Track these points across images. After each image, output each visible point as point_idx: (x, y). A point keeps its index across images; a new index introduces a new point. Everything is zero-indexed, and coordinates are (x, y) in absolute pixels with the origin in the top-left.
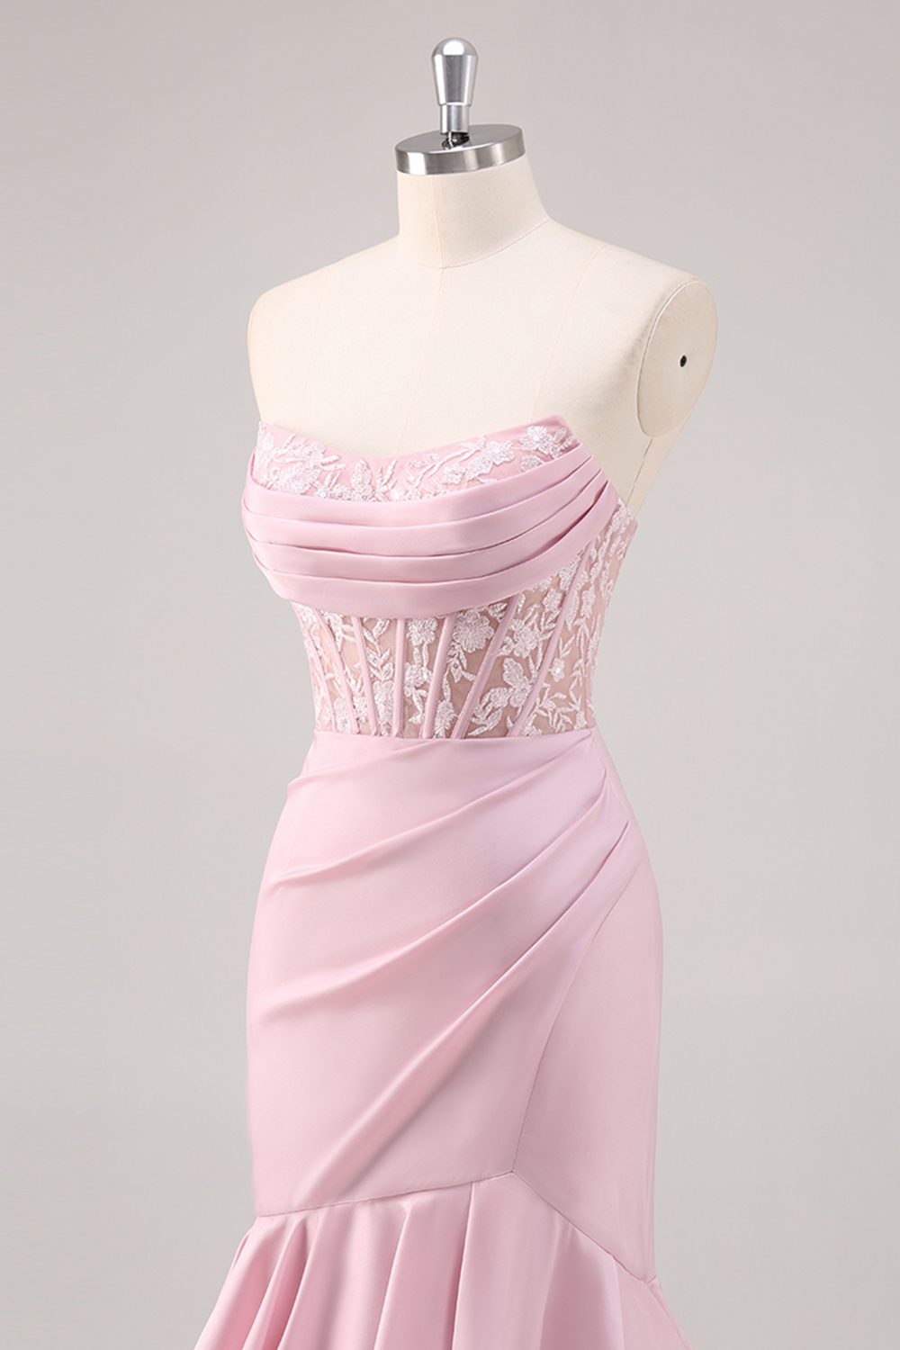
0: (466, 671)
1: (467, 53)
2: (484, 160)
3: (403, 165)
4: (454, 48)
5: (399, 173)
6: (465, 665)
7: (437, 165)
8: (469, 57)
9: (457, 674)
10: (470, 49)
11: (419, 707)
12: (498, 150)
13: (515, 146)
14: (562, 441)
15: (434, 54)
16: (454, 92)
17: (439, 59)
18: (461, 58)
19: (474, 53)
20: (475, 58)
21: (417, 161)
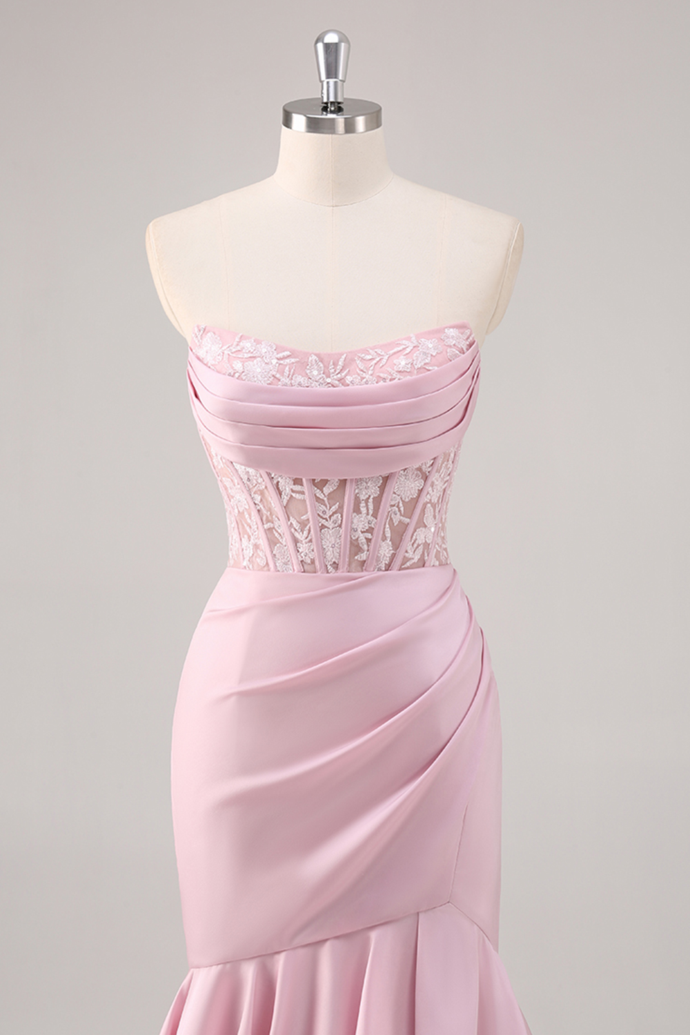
0: (403, 516)
1: (341, 41)
2: (350, 128)
3: (287, 122)
4: (331, 38)
5: (284, 127)
6: (402, 512)
7: (314, 126)
8: (343, 44)
9: (397, 519)
10: (343, 38)
11: (365, 547)
12: (360, 122)
13: (375, 119)
14: (468, 338)
15: (317, 42)
16: (332, 71)
17: (320, 46)
18: (336, 45)
19: (347, 41)
20: (347, 45)
21: (299, 121)
